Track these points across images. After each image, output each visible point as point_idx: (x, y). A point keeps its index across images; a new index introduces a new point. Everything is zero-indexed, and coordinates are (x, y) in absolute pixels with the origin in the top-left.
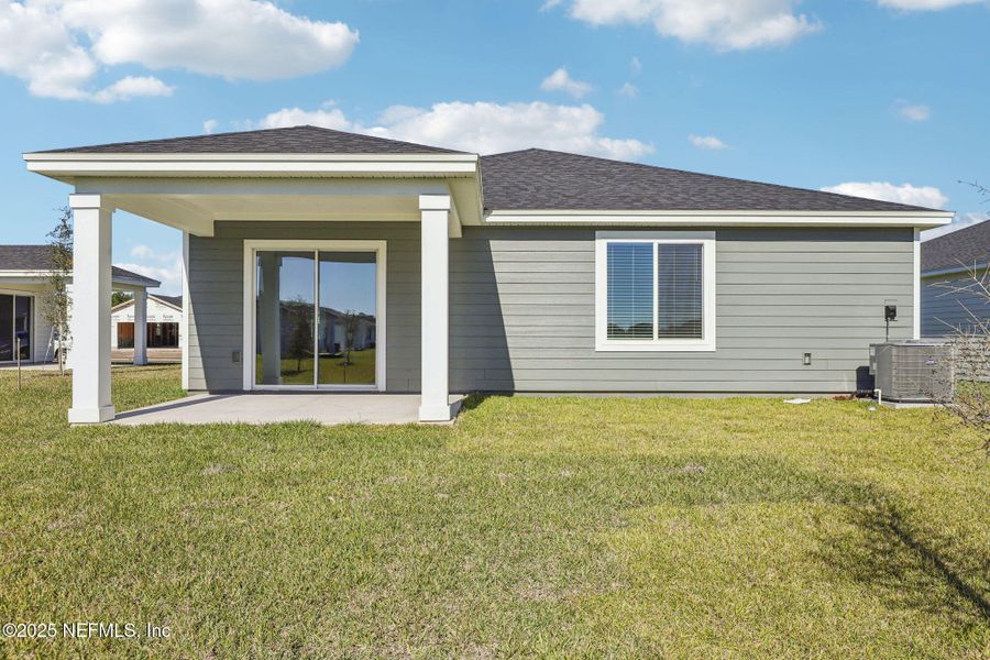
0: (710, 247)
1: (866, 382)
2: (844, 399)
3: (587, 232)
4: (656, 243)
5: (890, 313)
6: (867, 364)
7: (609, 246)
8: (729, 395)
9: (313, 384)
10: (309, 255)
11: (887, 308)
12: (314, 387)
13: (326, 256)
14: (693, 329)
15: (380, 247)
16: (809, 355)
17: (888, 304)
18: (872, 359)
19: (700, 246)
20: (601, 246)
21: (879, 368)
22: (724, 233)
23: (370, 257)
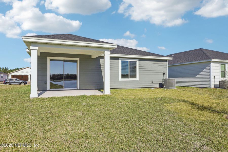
0: (138, 62)
1: (161, 86)
2: (158, 88)
3: (117, 58)
4: (129, 61)
5: (164, 74)
6: (162, 82)
7: (121, 61)
8: (141, 88)
9: (63, 88)
10: (63, 60)
11: (163, 73)
12: (64, 89)
13: (66, 61)
14: (135, 76)
15: (78, 59)
16: (152, 81)
17: (164, 72)
18: (163, 82)
19: (136, 62)
20: (120, 61)
21: (164, 83)
22: (140, 59)
23: (76, 61)
